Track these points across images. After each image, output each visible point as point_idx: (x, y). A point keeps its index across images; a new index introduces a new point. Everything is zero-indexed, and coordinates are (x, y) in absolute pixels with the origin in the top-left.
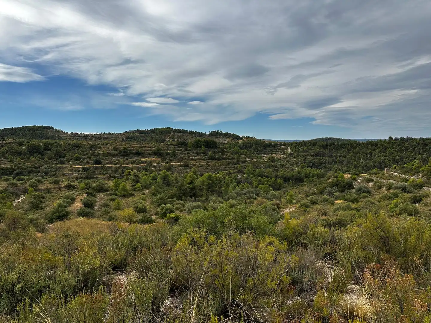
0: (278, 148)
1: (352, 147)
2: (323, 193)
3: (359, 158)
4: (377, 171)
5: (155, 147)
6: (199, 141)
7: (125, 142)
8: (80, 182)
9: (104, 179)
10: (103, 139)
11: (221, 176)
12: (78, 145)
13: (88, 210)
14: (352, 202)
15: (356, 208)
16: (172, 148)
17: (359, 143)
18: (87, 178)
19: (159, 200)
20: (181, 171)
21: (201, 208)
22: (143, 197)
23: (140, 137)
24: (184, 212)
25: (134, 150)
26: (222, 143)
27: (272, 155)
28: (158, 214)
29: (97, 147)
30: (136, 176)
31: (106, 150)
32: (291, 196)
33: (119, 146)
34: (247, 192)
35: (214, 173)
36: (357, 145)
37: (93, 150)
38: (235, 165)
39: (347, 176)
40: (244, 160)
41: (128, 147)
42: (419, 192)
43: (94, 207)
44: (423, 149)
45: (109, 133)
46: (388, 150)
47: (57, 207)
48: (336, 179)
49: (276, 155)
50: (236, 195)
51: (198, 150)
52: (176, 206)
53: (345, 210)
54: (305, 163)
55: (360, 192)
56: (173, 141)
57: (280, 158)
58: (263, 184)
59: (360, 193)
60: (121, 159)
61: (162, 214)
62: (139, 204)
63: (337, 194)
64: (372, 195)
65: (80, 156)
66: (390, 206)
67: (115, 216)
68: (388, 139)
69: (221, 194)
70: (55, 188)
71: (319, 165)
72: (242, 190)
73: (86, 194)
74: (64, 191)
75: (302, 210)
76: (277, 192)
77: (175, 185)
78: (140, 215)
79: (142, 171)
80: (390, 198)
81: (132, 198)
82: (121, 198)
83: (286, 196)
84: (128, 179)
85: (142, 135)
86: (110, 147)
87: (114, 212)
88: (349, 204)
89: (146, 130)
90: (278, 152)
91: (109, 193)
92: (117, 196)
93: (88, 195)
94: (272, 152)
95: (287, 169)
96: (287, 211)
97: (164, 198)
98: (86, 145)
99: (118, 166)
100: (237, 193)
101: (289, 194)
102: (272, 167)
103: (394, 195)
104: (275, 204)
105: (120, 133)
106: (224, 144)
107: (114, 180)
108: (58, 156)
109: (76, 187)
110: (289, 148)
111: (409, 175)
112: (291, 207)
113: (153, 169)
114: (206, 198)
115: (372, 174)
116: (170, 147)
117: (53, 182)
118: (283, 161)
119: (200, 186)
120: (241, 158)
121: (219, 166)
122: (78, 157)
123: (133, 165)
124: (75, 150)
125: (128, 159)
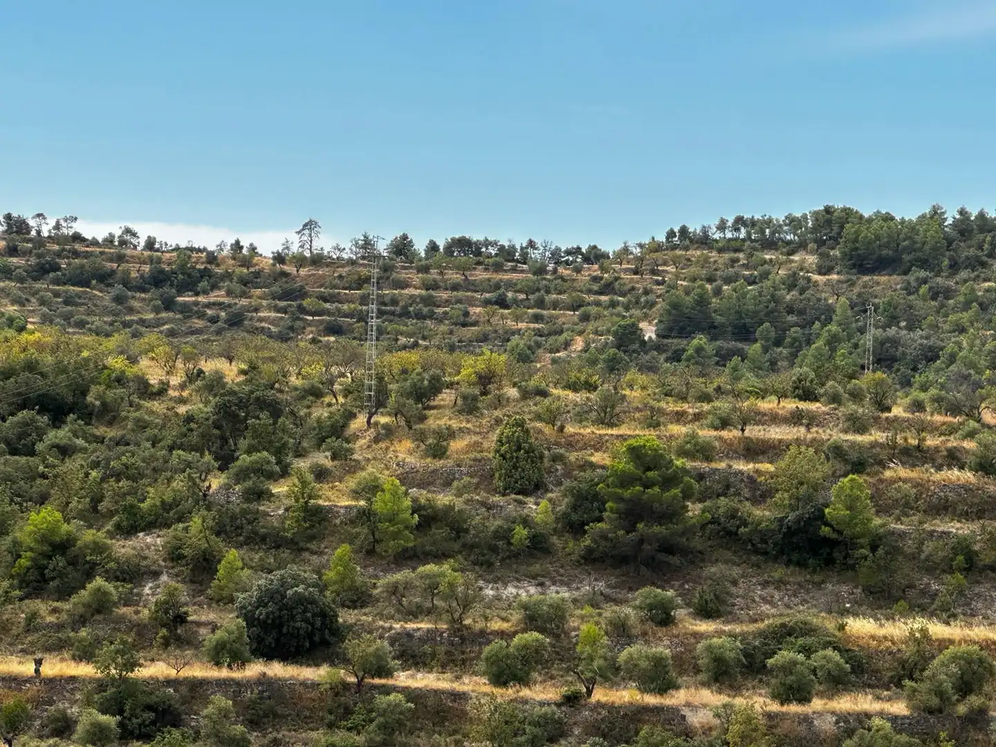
7: (650, 368)
10: (374, 322)
12: (61, 387)
23: (860, 307)
25: (760, 493)
29: (299, 421)
31: (409, 478)
33: (581, 418)
37: (244, 459)
41: (682, 453)
45: (462, 244)
60: (587, 608)
65: (90, 534)
85: (886, 285)
86: (451, 434)
89: (936, 214)
99: (544, 693)
105: (594, 256)
122: (62, 546)
123: (739, 702)
124: (31, 453)
125: (680, 613)
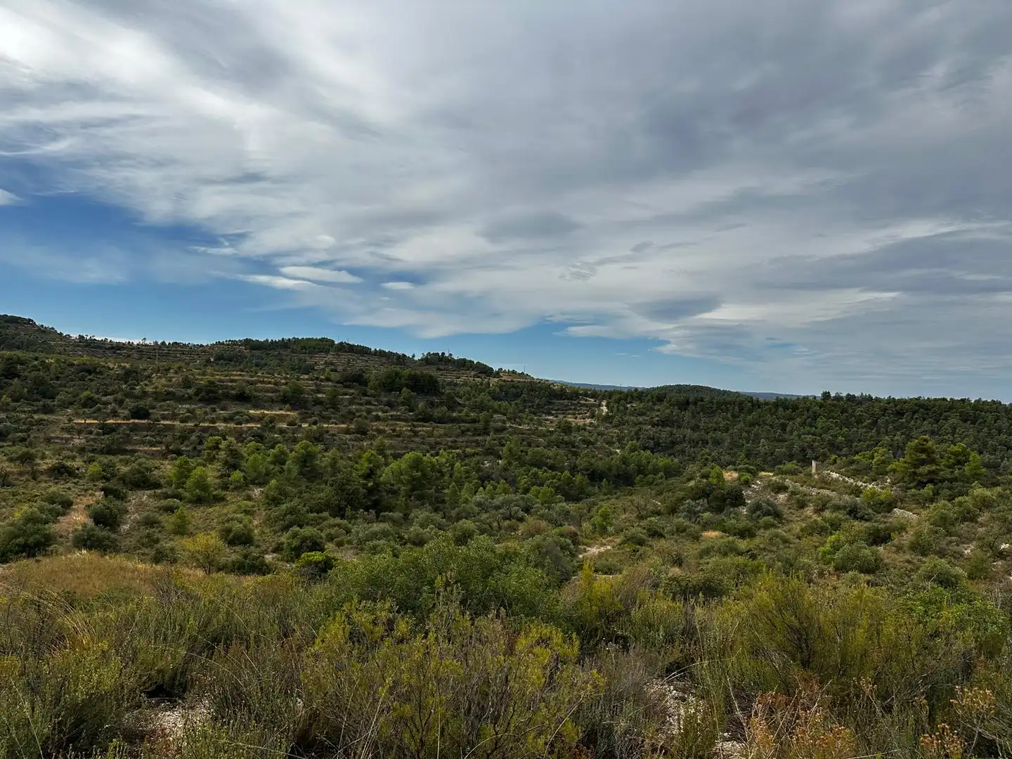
0: (579, 403)
1: (741, 410)
2: (676, 512)
3: (757, 435)
4: (796, 467)
5: (286, 384)
6: (397, 374)
7: (212, 366)
8: (91, 461)
9: (153, 455)
10: (157, 357)
11: (444, 460)
12: (91, 368)
13: (102, 532)
14: (741, 536)
15: (748, 551)
16: (329, 389)
17: (758, 401)
18: (109, 451)
19: (285, 515)
20: (346, 444)
21: (391, 537)
22: (247, 506)
23: (252, 356)
24: (346, 545)
25: (233, 388)
26: (450, 384)
27: (564, 417)
28: (282, 550)
29: (142, 375)
30: (233, 453)
31: (164, 386)
32: (605, 516)
33: (198, 375)
34: (502, 503)
35: (428, 452)
36: (753, 406)
37: (130, 382)
38: (479, 435)
39: (730, 476)
40: (500, 424)
41: (219, 381)
42: (885, 520)
43: (119, 526)
44: (893, 422)
45: (175, 343)
46: (820, 422)
47: (21, 522)
48: (705, 480)
49: (576, 418)
50: (477, 508)
51: (392, 397)
52: (328, 531)
53: (725, 554)
54: (638, 439)
55: (758, 513)
56: (332, 370)
57: (585, 425)
58: (541, 485)
59: (759, 516)
60: (199, 409)
61: (292, 549)
62: (236, 522)
63: (707, 515)
64: (783, 521)
65: (97, 396)
66: (821, 549)
67: (172, 549)
68: (820, 395)
69: (440, 505)
70: (21, 474)
71: (669, 447)
72: (492, 498)
73: (103, 493)
74: (46, 482)
75: (628, 550)
76: (573, 504)
77: (330, 479)
78: (235, 552)
79: (250, 441)
80: (822, 531)
81: (217, 508)
82: (189, 505)
83: (592, 517)
84: (211, 459)
85: (257, 353)
86: (173, 377)
87: (170, 540)
88: (733, 542)
89: (267, 340)
90: (580, 412)
91: (162, 493)
92: (181, 500)
93: (106, 495)
94: (566, 410)
95: (597, 452)
96: (594, 550)
97: (299, 511)
98: (114, 368)
99: (190, 424)
100: (479, 504)
101: (600, 511)
102: (564, 445)
103: (832, 525)
104: (567, 534)
105: (202, 346)
106: (456, 385)
107: (176, 459)
108: (37, 393)
109: (77, 471)
110: (604, 403)
111: (864, 480)
112: (604, 541)
113: (276, 436)
114: (405, 515)
115: (785, 473)
116: (323, 387)
117: (18, 458)
118: (590, 432)
119: (393, 485)
120: (494, 421)
121: (440, 436)
122: (91, 399)
123: (229, 425)
124: (84, 380)
125: (217, 410)
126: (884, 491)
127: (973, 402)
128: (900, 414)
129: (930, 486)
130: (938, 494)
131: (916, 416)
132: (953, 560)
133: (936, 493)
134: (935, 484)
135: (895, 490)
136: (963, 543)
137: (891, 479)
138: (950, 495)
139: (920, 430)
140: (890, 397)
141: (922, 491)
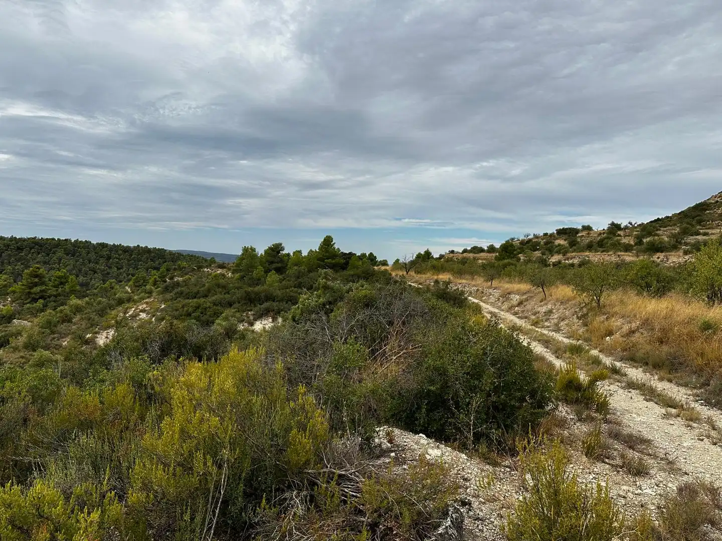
126: (6, 307)
127: (73, 241)
128: (20, 249)
129: (41, 301)
130: (46, 306)
131: (33, 251)
132: (55, 351)
133: (45, 306)
134: (45, 299)
135: (15, 306)
136: (63, 338)
137: (10, 298)
138: (55, 306)
139: (35, 261)
140: (12, 236)
141: (35, 305)
